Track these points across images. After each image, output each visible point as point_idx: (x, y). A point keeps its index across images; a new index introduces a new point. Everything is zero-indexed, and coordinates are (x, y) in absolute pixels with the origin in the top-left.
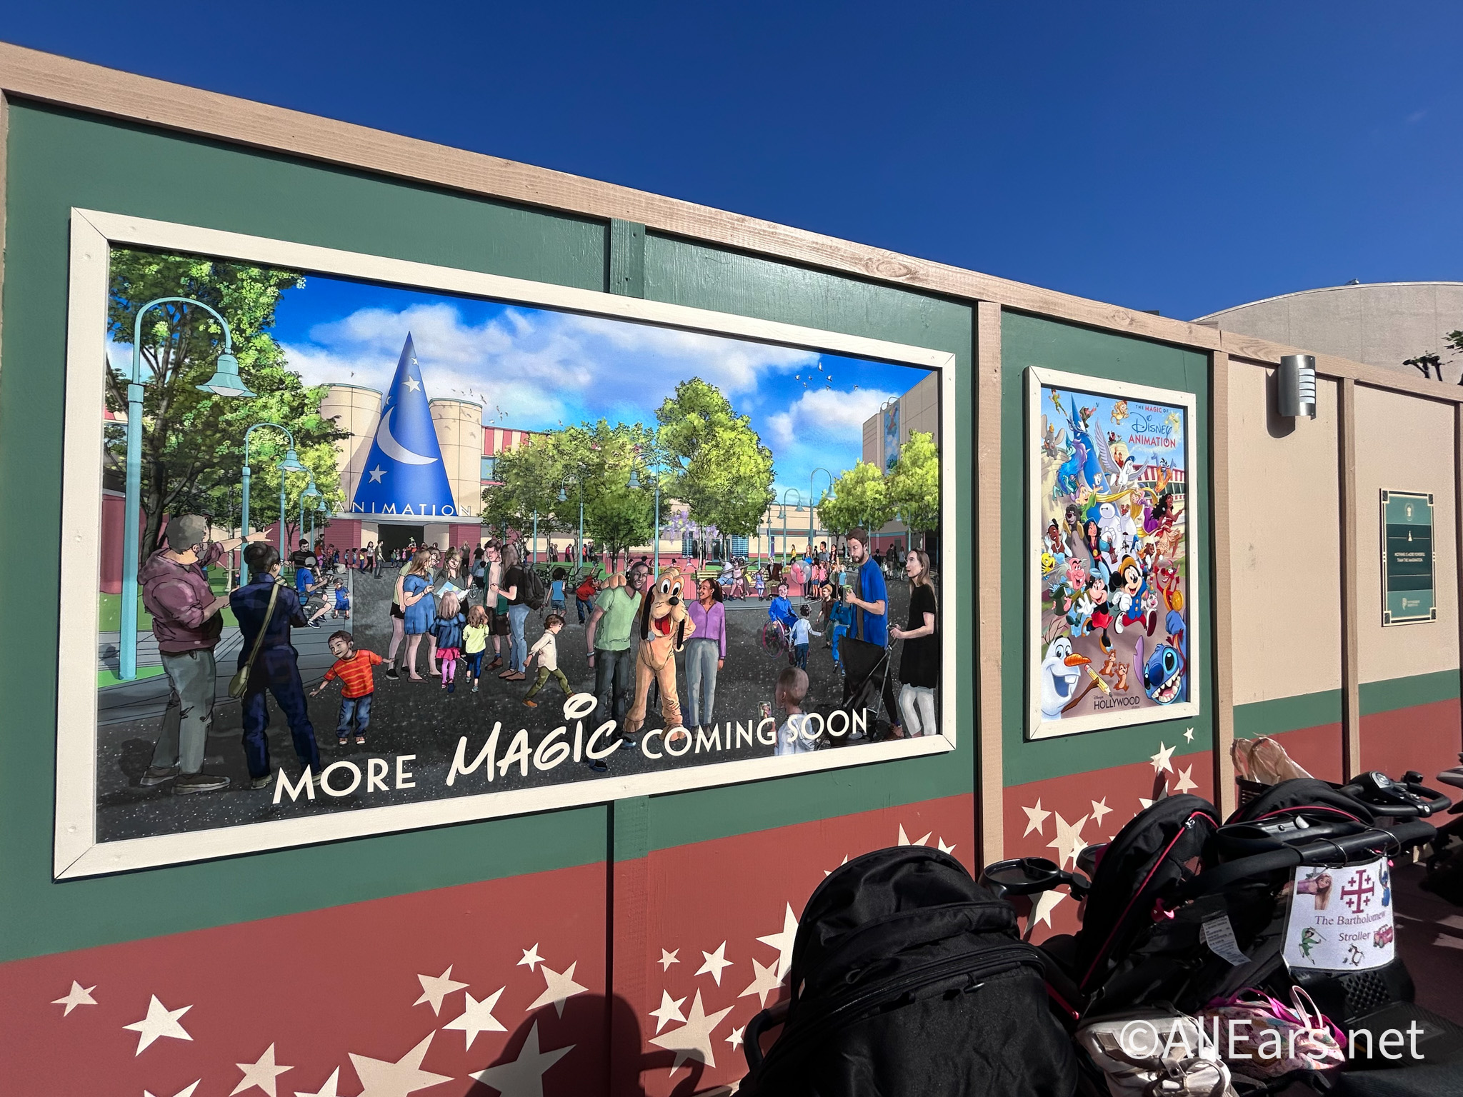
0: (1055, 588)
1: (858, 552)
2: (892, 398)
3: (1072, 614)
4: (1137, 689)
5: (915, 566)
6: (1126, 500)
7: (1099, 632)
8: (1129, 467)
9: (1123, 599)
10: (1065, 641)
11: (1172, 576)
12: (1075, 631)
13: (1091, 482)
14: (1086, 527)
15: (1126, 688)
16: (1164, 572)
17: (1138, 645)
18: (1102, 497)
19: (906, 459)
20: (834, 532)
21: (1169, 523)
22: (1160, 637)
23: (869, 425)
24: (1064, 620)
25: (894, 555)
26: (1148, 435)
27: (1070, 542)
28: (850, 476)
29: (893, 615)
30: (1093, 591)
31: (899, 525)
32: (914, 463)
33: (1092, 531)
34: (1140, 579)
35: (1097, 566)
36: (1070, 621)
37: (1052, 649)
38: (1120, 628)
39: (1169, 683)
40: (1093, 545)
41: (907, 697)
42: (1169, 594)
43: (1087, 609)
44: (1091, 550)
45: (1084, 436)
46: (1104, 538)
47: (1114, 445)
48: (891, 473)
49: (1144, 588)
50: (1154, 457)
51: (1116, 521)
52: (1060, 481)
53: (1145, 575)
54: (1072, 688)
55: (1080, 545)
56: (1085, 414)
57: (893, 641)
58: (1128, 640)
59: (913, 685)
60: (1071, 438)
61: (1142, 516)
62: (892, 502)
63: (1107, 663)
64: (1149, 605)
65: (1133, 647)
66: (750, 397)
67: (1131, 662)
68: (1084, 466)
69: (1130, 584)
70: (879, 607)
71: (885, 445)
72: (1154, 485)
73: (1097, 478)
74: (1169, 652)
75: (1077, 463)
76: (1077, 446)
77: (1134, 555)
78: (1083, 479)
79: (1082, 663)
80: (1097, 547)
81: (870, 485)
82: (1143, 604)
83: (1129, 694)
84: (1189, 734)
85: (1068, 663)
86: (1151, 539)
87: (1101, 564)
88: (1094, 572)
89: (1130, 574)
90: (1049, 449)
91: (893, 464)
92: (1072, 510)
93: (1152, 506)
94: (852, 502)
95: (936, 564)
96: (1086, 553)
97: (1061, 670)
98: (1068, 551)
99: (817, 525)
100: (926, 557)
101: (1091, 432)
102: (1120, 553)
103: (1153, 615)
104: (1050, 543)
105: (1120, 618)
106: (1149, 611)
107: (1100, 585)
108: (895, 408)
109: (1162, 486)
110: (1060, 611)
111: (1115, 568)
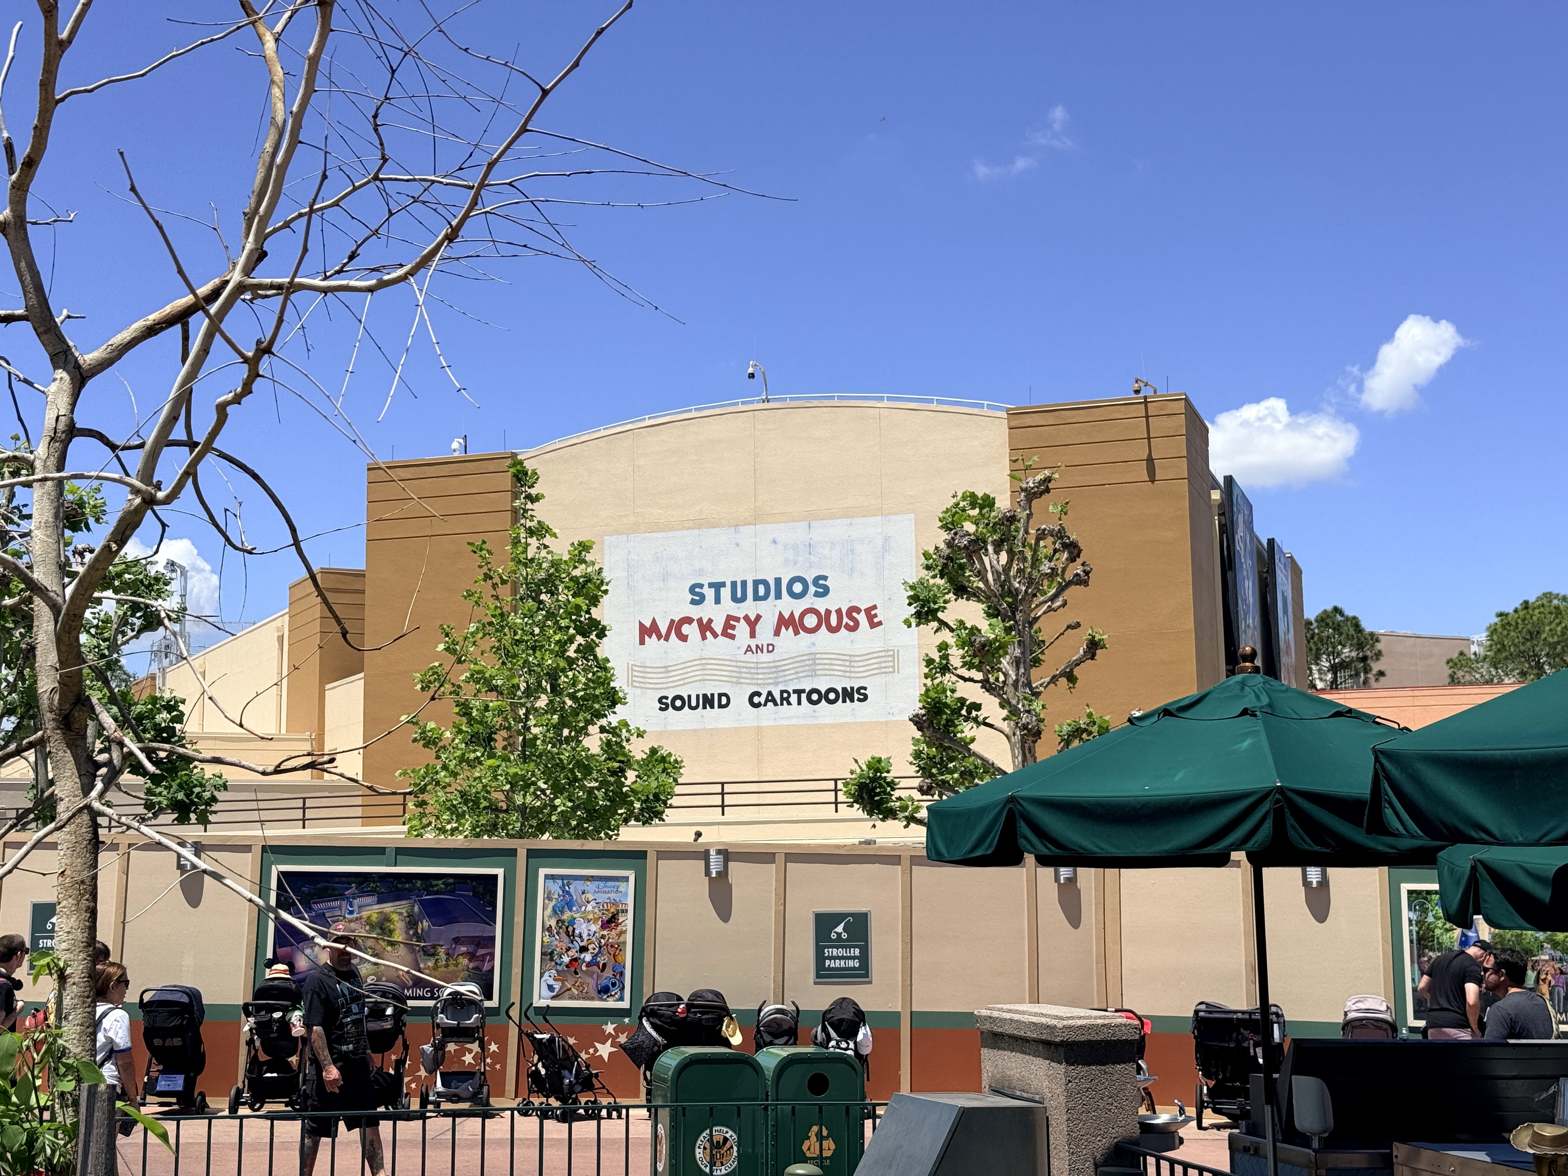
7: (573, 969)
14: (567, 928)
30: (570, 953)
33: (570, 929)
35: (572, 942)
40: (571, 935)
46: (577, 932)
55: (563, 935)
72: (607, 910)
78: (566, 909)
80: (573, 935)
88: (570, 945)
93: (605, 918)
96: (567, 937)
107: (574, 951)
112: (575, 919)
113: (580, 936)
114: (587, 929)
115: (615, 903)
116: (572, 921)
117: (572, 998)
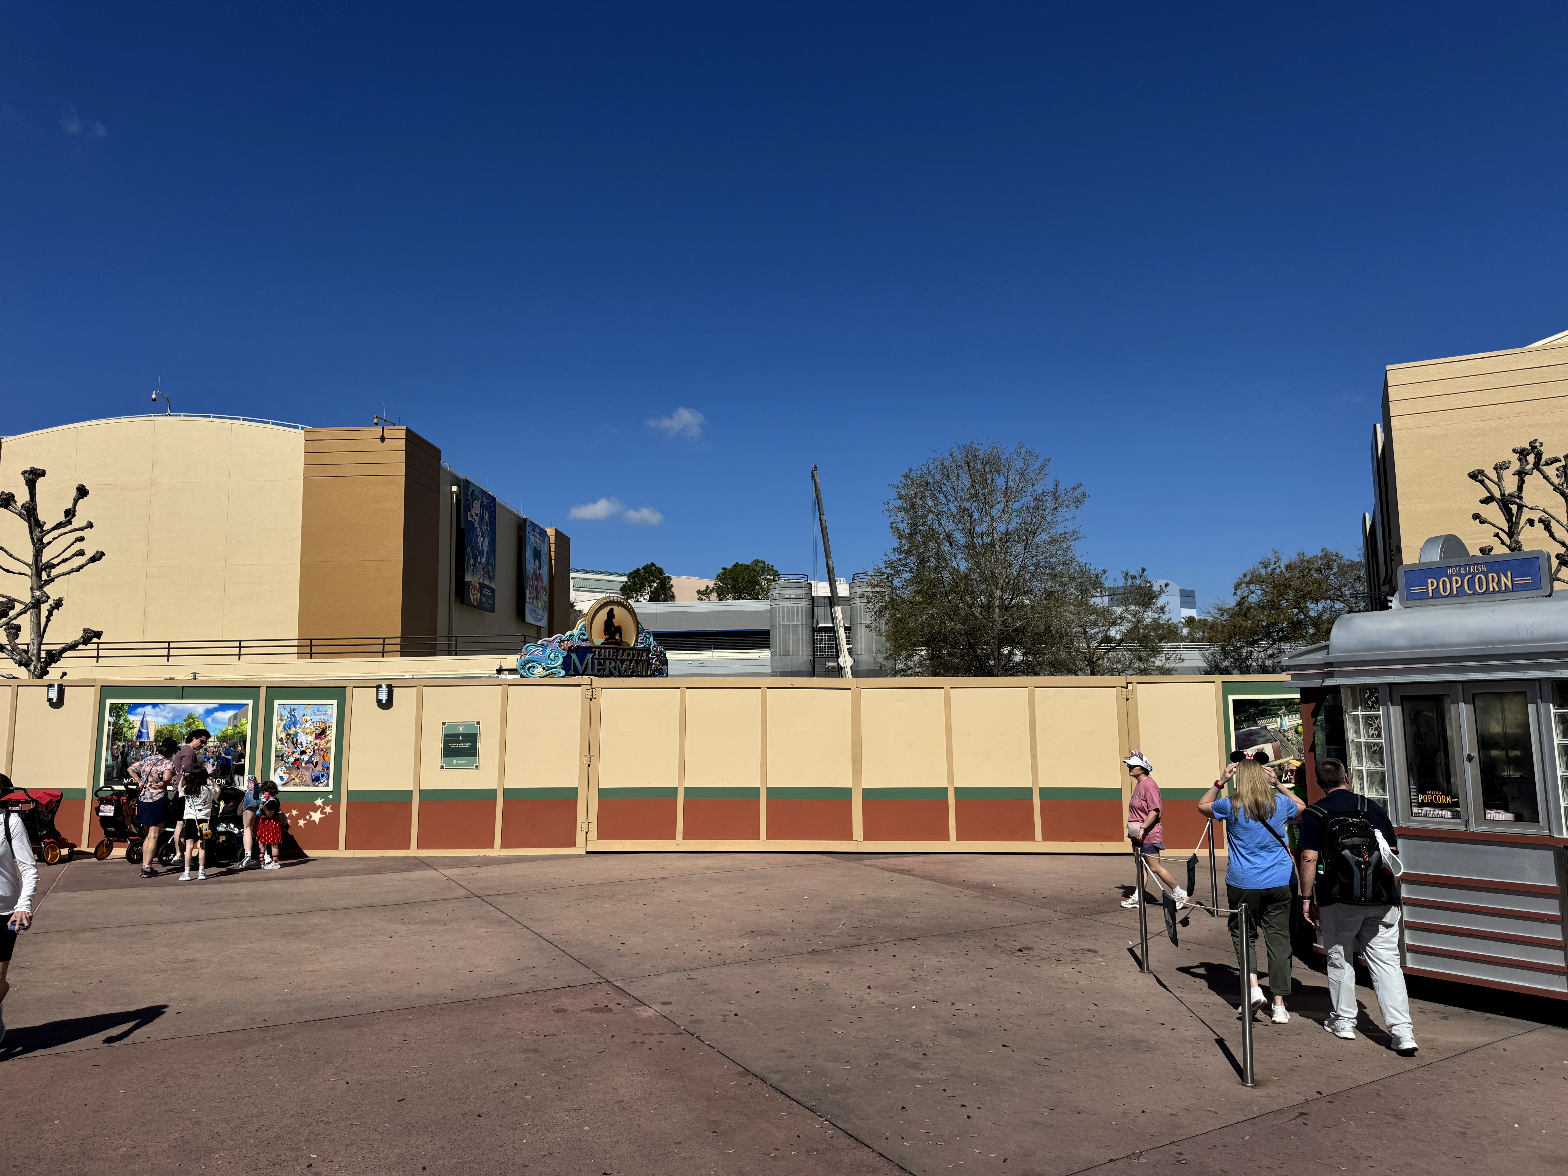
0: (281, 754)
1: (225, 745)
2: (236, 712)
3: (287, 761)
4: (310, 782)
5: (240, 748)
6: (308, 731)
7: (296, 766)
8: (310, 722)
9: (306, 758)
10: (284, 768)
11: (325, 752)
12: (287, 765)
13: (295, 727)
14: (293, 739)
15: (305, 781)
16: (322, 750)
17: (311, 770)
18: (298, 731)
19: (239, 725)
20: (219, 741)
21: (325, 737)
22: (319, 768)
23: (230, 718)
24: (283, 762)
25: (234, 746)
26: (318, 713)
27: (287, 742)
28: (224, 729)
29: (233, 759)
30: (294, 755)
31: (236, 739)
32: (241, 725)
33: (295, 739)
34: (312, 753)
35: (296, 748)
36: (285, 762)
37: (279, 769)
38: (303, 765)
39: (322, 781)
40: (295, 744)
41: (236, 778)
42: (324, 757)
43: (292, 760)
44: (294, 744)
45: (294, 716)
46: (299, 741)
47: (304, 717)
48: (234, 728)
49: (313, 755)
50: (320, 719)
51: (304, 737)
52: (284, 727)
53: (314, 751)
54: (285, 780)
56: (294, 710)
57: (233, 765)
58: (307, 769)
59: (238, 775)
60: (289, 716)
61: (314, 735)
62: (234, 734)
63: (298, 774)
64: (315, 760)
65: (308, 770)
66: (203, 715)
67: (307, 775)
68: (293, 723)
69: (308, 753)
70: (230, 757)
71: (233, 722)
73: (298, 726)
74: (322, 773)
75: (290, 722)
76: (291, 718)
77: (310, 746)
79: (289, 774)
80: (296, 743)
81: (229, 731)
82: (313, 759)
83: (306, 783)
84: (330, 796)
85: (284, 773)
86: (318, 741)
87: (297, 748)
88: (295, 750)
89: (307, 751)
90: (281, 720)
91: (236, 726)
92: (288, 735)
94: (224, 735)
95: (245, 748)
97: (282, 774)
98: (286, 745)
99: (216, 740)
100: (243, 747)
101: (296, 714)
102: (304, 745)
103: (317, 763)
104: (280, 743)
105: (304, 762)
106: (315, 761)
108: (237, 713)
109: (322, 726)
110: (282, 760)
111: (302, 749)
112: (298, 733)
113: (301, 744)
114: (306, 739)
115: (324, 722)
116: (296, 734)
117: (296, 785)
